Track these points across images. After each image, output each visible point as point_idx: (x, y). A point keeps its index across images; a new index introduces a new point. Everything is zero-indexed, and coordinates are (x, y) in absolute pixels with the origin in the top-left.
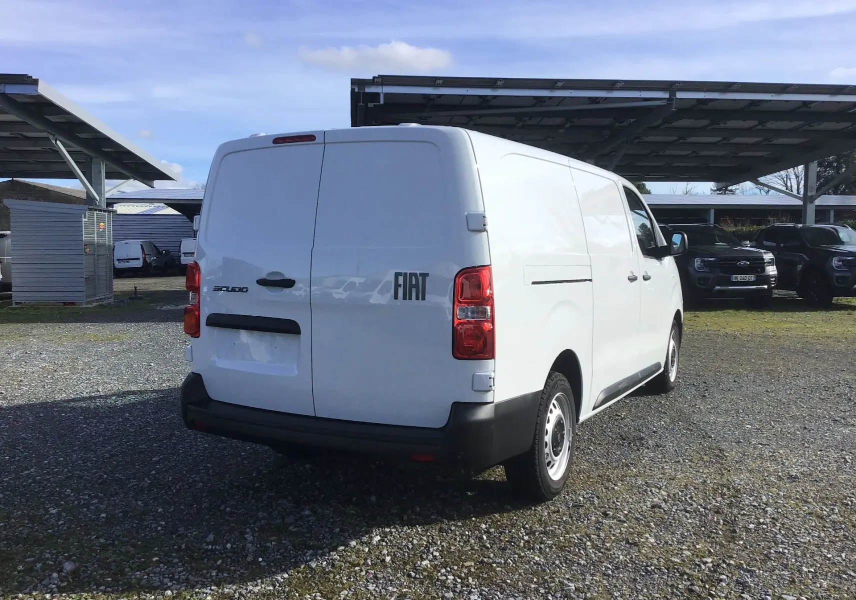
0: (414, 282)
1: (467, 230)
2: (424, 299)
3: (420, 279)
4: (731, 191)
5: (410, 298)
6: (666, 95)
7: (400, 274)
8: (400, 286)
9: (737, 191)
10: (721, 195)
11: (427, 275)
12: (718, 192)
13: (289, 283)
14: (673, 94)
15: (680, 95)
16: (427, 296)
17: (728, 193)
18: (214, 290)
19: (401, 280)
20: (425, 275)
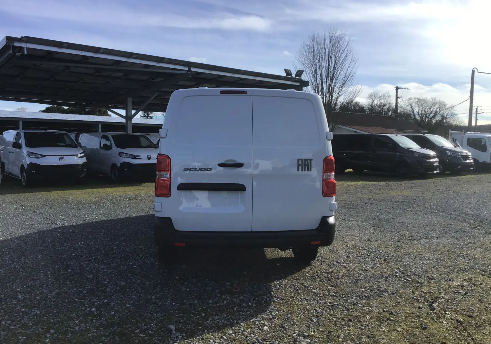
0: (306, 163)
1: (326, 139)
2: (311, 170)
3: (309, 161)
4: (151, 117)
5: (305, 171)
6: (187, 69)
7: (300, 159)
8: (300, 165)
9: (154, 117)
10: (146, 119)
11: (312, 160)
12: (144, 117)
13: (240, 165)
14: (190, 69)
15: (193, 69)
16: (312, 169)
17: (149, 118)
18: (184, 170)
19: (300, 162)
20: (311, 160)
